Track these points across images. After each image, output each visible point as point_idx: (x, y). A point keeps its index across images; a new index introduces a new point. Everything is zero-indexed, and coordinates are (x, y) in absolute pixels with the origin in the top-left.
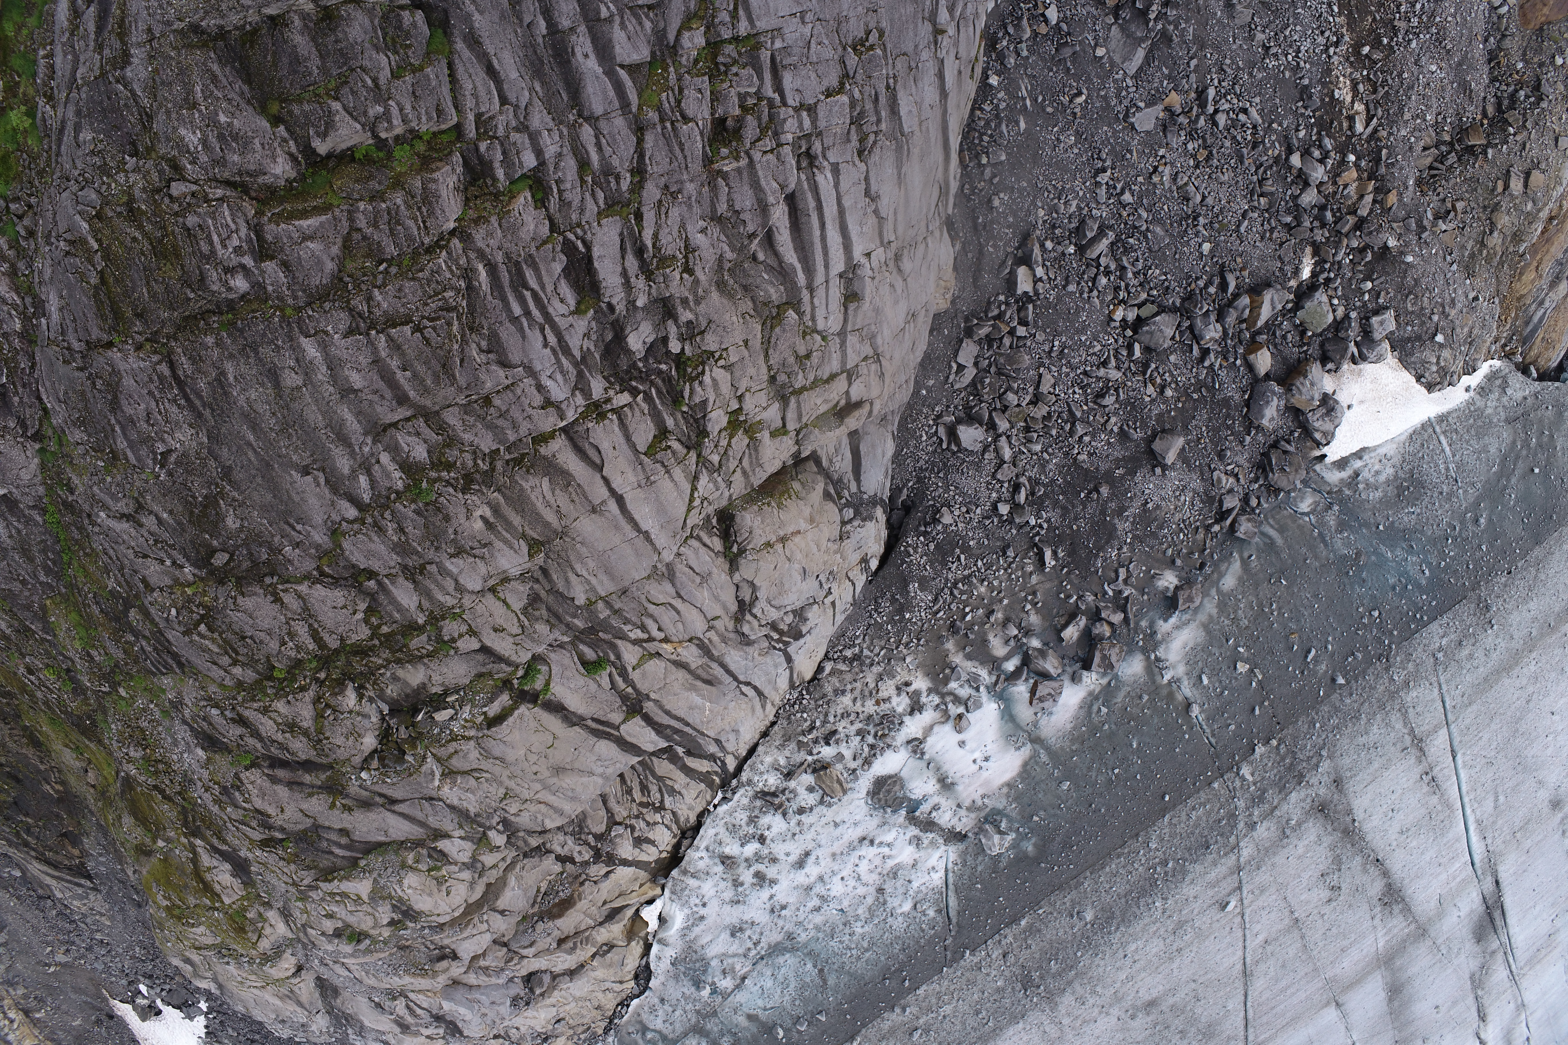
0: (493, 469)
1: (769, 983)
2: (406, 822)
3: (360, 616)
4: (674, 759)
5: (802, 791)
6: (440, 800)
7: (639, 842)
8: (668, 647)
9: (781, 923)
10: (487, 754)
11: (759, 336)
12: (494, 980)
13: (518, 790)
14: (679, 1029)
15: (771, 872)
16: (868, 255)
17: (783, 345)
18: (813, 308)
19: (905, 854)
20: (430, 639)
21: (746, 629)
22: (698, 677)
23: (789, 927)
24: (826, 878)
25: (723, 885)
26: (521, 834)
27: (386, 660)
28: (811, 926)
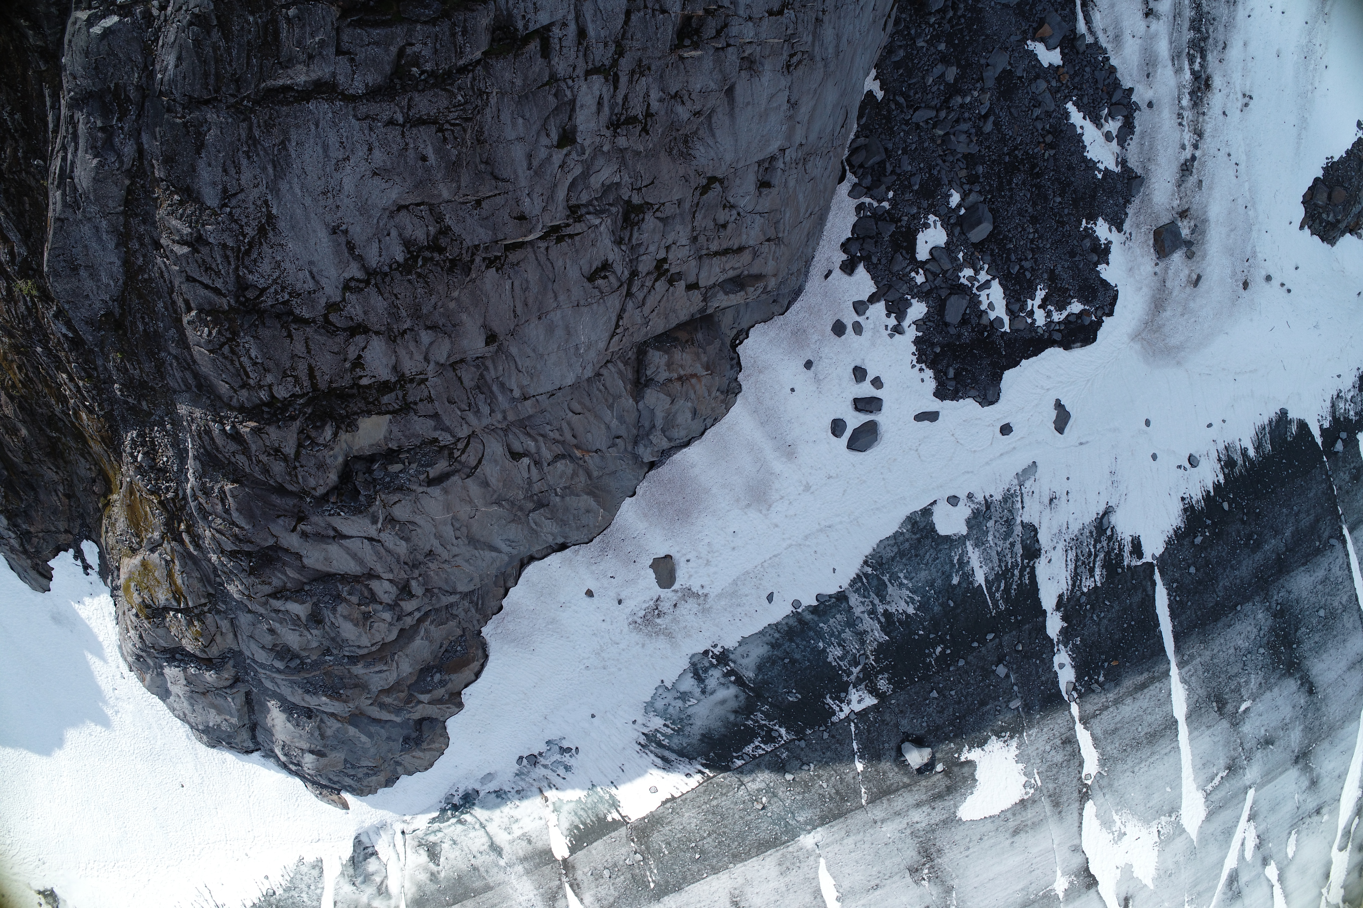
0: (472, 261)
2: (349, 558)
3: (348, 365)
6: (379, 541)
8: (578, 453)
11: (690, 199)
12: (392, 717)
13: (441, 550)
20: (397, 399)
21: (641, 451)
26: (436, 590)
27: (359, 408)
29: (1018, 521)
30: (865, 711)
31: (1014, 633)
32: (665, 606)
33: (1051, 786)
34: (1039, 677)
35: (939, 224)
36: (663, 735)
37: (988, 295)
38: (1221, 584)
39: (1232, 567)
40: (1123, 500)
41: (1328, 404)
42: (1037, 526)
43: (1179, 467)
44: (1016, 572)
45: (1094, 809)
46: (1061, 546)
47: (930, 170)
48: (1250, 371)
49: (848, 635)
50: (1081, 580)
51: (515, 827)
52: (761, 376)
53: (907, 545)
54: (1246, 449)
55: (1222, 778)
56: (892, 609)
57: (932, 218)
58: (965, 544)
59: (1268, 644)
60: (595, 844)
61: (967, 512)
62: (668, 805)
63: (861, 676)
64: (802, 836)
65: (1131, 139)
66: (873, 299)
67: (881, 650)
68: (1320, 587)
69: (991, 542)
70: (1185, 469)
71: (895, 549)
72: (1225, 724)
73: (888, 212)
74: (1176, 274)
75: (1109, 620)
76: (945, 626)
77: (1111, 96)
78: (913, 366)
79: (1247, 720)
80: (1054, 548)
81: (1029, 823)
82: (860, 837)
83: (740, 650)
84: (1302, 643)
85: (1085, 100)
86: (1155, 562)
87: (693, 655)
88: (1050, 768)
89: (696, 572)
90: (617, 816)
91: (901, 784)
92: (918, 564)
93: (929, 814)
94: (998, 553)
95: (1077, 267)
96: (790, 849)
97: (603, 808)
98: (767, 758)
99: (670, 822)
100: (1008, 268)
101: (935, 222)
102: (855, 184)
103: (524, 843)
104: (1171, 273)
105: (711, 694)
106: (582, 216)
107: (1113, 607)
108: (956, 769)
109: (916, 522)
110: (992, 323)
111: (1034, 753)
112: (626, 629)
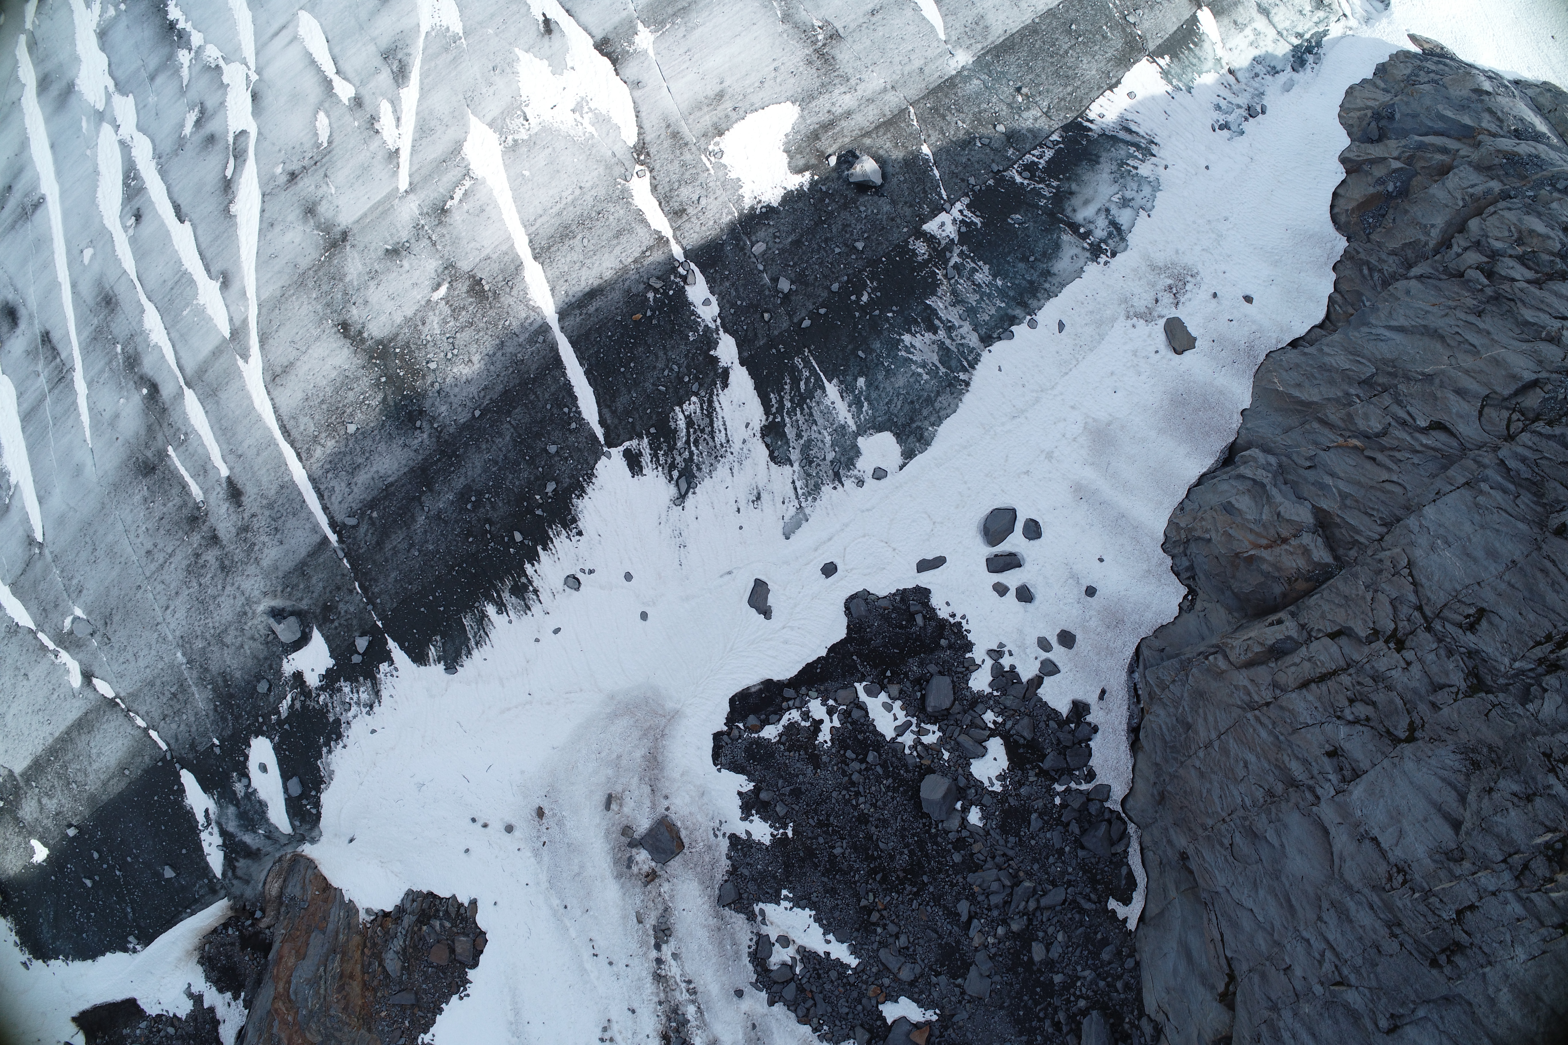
6: (1555, 318)
8: (1355, 442)
13: (1470, 319)
29: (796, 466)
30: (934, 214)
31: (776, 333)
32: (1167, 299)
33: (688, 157)
34: (733, 285)
35: (987, 783)
36: (1136, 157)
37: (896, 719)
38: (508, 438)
39: (496, 463)
40: (663, 517)
41: (385, 694)
42: (772, 464)
43: (591, 572)
44: (788, 404)
45: (624, 136)
46: (736, 446)
47: (1020, 840)
48: (509, 709)
49: (973, 299)
50: (702, 409)
51: (1252, 37)
52: (1145, 567)
53: (925, 412)
54: (500, 611)
55: (452, 198)
56: (929, 336)
57: (998, 788)
58: (858, 426)
59: (424, 376)
60: (1175, 28)
61: (861, 463)
62: (1114, 80)
63: (948, 254)
64: (970, 62)
65: (749, 947)
66: (1037, 682)
67: (932, 287)
68: (360, 460)
69: (826, 434)
70: (583, 571)
71: (937, 405)
72: (465, 265)
73: (1054, 780)
74: (639, 804)
75: (655, 367)
76: (863, 326)
77: (801, 989)
78: (963, 617)
79: (433, 275)
80: (744, 442)
81: (706, 109)
82: (907, 69)
83: (1081, 263)
84: (371, 385)
85: (833, 975)
86: (605, 449)
87: (1125, 249)
88: (694, 178)
89: (1145, 341)
90: (1160, 61)
91: (874, 136)
92: (908, 393)
93: (833, 104)
94: (815, 422)
95: (785, 780)
96: (979, 46)
97: (1176, 69)
98: (1028, 147)
99: (1108, 62)
100: (880, 755)
101: (992, 785)
102: (1107, 800)
103: (1240, 20)
104: (648, 803)
105: (1099, 210)
106: (1539, 665)
107: (653, 384)
108: (813, 161)
109: (919, 441)
110: (883, 688)
111: (718, 193)
112: (1200, 267)
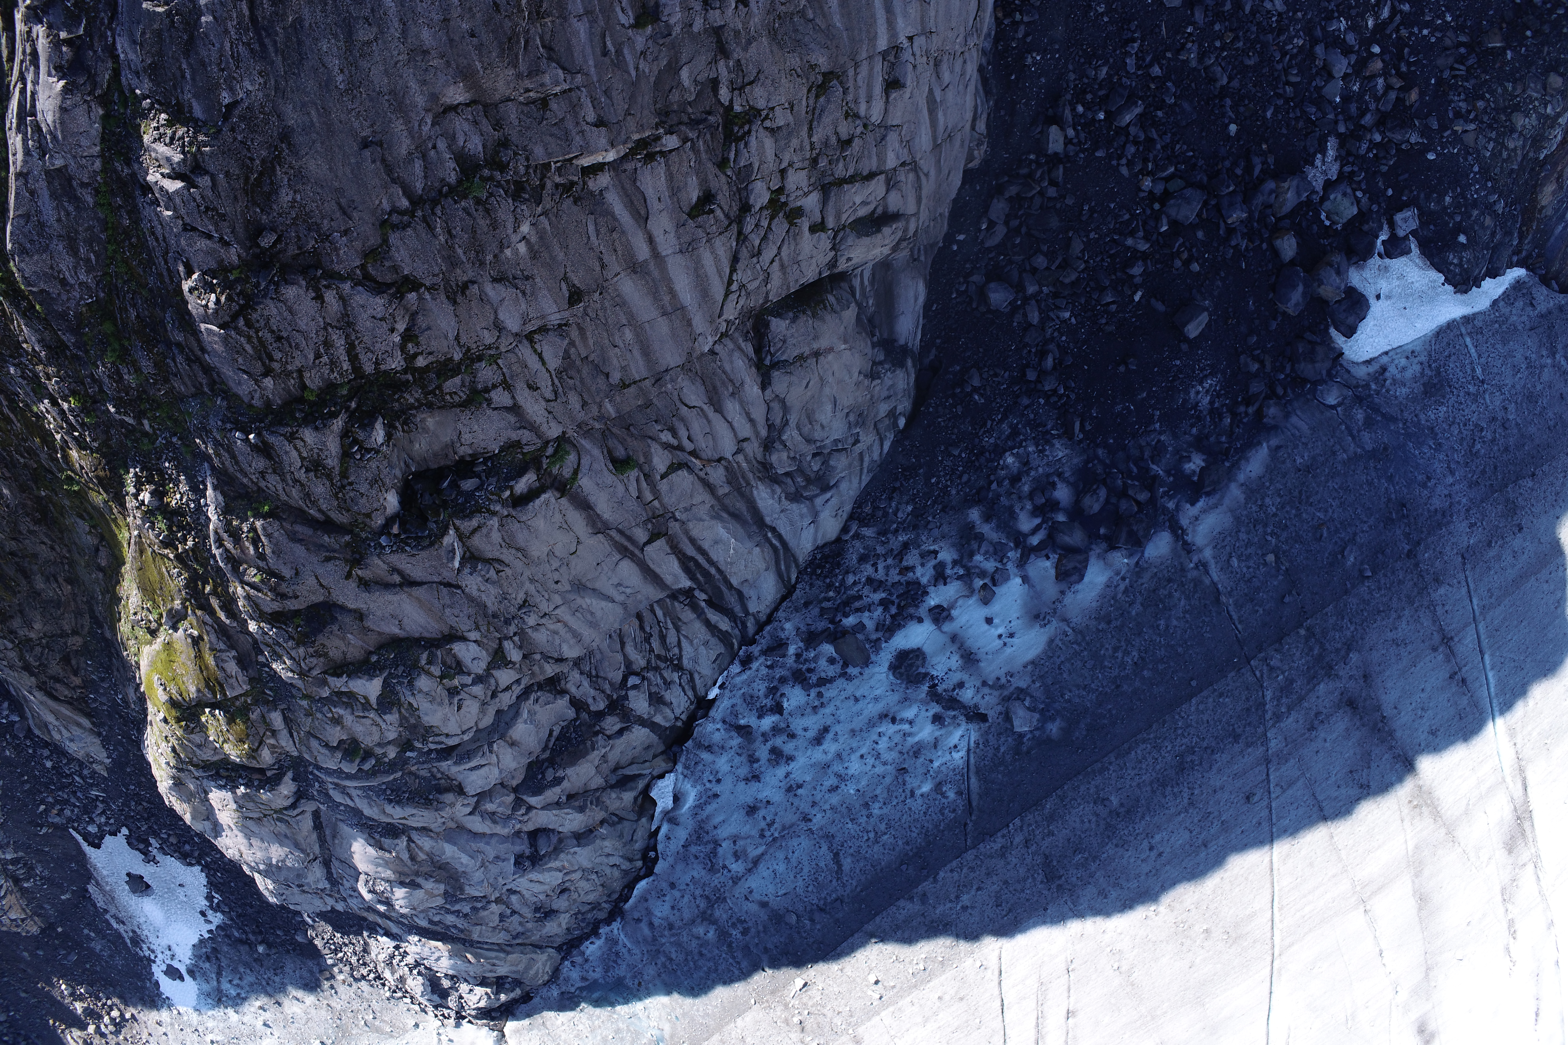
0: (543, 186)
1: (781, 868)
2: (422, 612)
3: (397, 337)
4: (694, 606)
5: (823, 663)
6: (458, 587)
7: (656, 700)
8: (697, 462)
9: (796, 802)
10: (509, 543)
11: (804, 103)
12: (498, 829)
13: (538, 599)
14: (687, 915)
15: (789, 748)
16: (910, 39)
17: (827, 120)
18: (857, 88)
19: (926, 732)
20: (463, 385)
21: (774, 458)
22: (725, 508)
23: (805, 807)
24: (844, 755)
25: (737, 759)
26: (537, 657)
27: (417, 400)
28: (827, 807)
106: (674, 126)
